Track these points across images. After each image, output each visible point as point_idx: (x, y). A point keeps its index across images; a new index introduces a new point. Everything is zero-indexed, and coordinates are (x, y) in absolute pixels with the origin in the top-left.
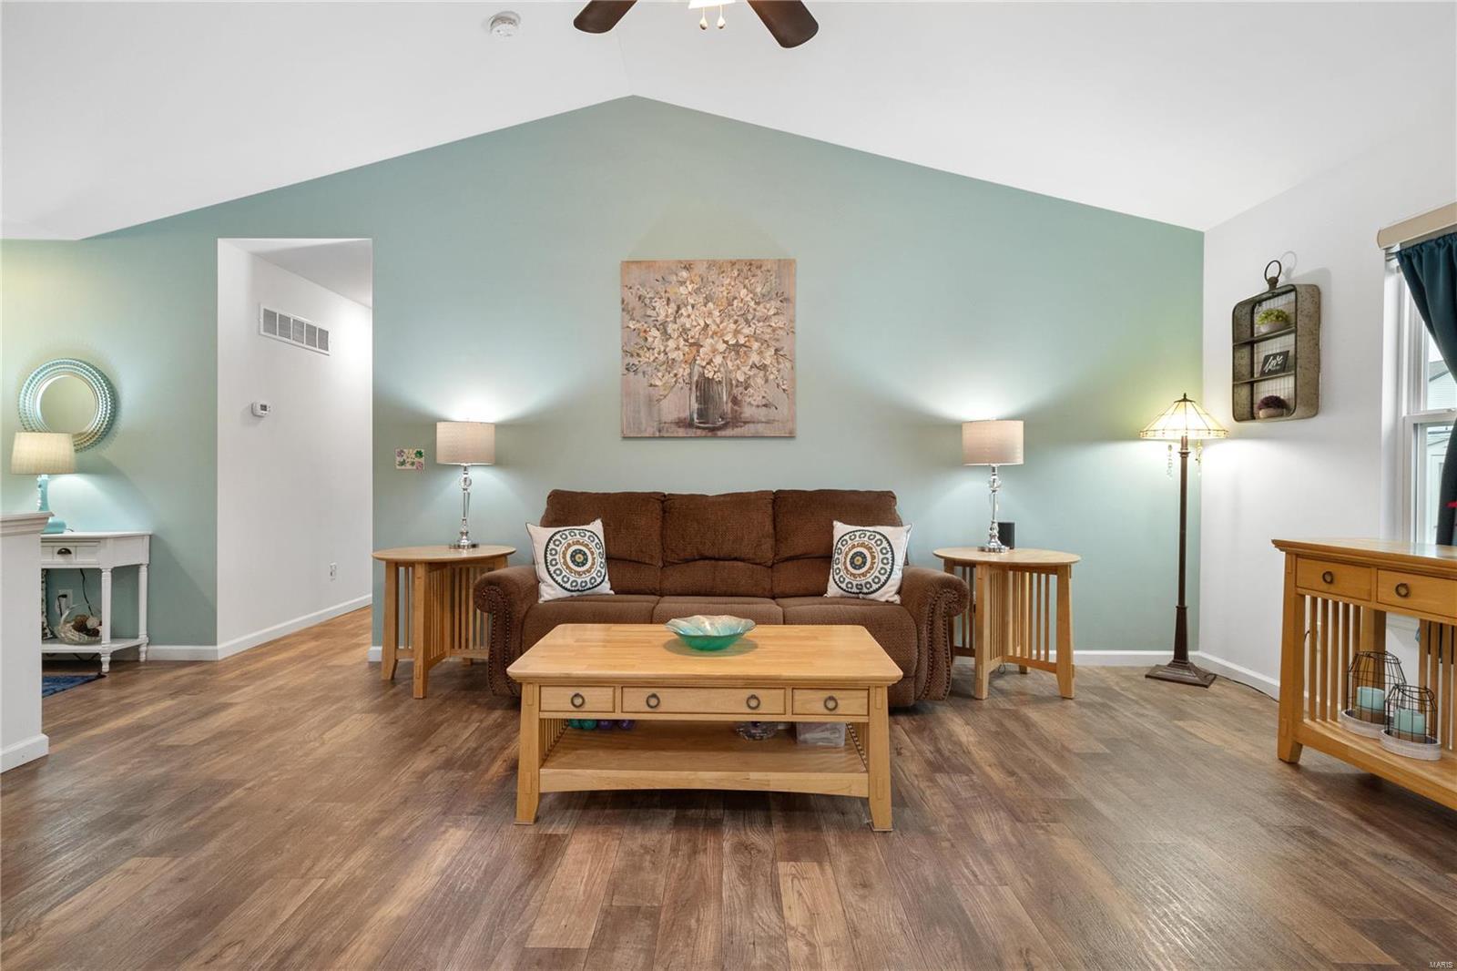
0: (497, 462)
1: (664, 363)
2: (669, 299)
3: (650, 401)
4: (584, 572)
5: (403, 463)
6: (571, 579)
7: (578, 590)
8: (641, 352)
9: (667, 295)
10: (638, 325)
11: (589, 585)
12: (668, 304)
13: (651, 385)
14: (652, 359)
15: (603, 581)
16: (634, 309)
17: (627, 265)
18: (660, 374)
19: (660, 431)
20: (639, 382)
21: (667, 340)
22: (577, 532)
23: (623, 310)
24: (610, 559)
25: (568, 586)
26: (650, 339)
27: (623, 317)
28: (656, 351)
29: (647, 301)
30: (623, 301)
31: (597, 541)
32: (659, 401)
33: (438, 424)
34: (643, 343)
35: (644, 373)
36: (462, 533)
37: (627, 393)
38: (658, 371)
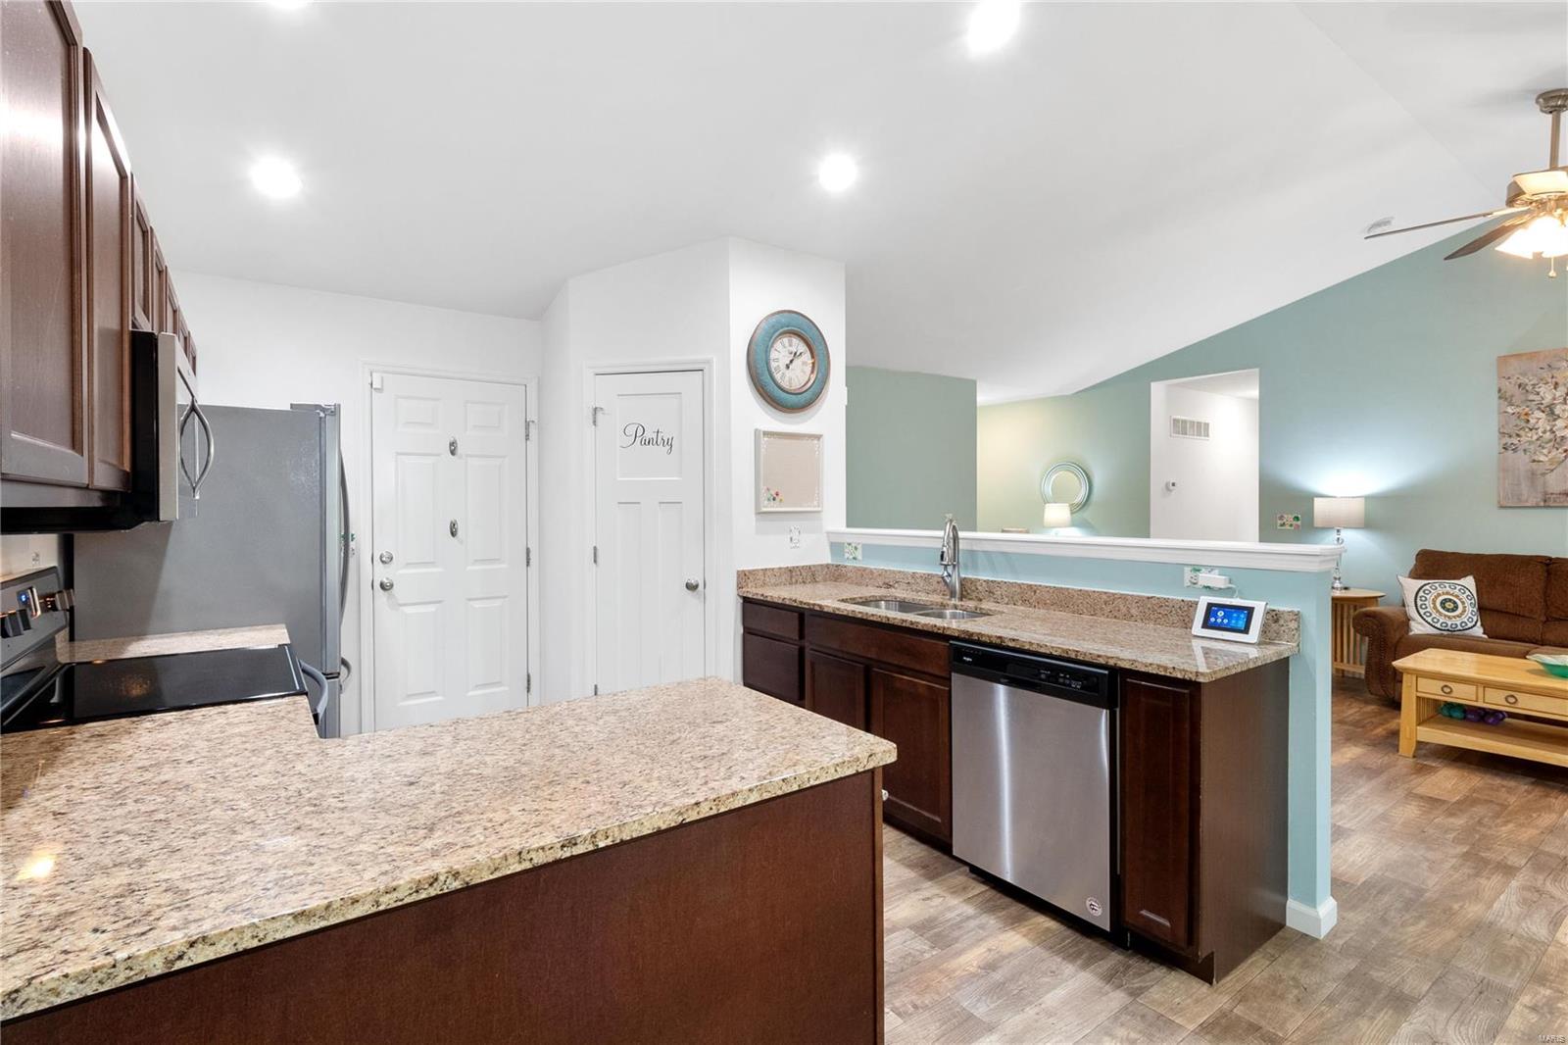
0: (1368, 524)
1: (1550, 441)
2: (1556, 384)
3: (1533, 474)
4: (1454, 617)
5: (1283, 525)
6: (1441, 621)
7: (1448, 630)
8: (1522, 433)
9: (1554, 380)
10: (1518, 410)
11: (1459, 628)
12: (1555, 388)
13: (1534, 461)
14: (1535, 437)
15: (1474, 626)
16: (1512, 396)
17: (1503, 360)
18: (1545, 451)
19: (1545, 501)
20: (1521, 460)
21: (1555, 420)
22: (1447, 585)
23: (1500, 398)
24: (1482, 609)
25: (1438, 625)
26: (1532, 421)
27: (1499, 404)
28: (1540, 431)
29: (1529, 388)
30: (1500, 391)
31: (1468, 593)
32: (1544, 474)
33: (1316, 499)
34: (1523, 424)
35: (1525, 450)
36: (1335, 579)
37: (1504, 470)
38: (1543, 448)
